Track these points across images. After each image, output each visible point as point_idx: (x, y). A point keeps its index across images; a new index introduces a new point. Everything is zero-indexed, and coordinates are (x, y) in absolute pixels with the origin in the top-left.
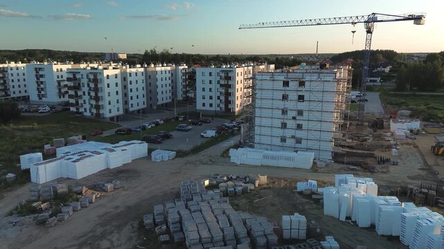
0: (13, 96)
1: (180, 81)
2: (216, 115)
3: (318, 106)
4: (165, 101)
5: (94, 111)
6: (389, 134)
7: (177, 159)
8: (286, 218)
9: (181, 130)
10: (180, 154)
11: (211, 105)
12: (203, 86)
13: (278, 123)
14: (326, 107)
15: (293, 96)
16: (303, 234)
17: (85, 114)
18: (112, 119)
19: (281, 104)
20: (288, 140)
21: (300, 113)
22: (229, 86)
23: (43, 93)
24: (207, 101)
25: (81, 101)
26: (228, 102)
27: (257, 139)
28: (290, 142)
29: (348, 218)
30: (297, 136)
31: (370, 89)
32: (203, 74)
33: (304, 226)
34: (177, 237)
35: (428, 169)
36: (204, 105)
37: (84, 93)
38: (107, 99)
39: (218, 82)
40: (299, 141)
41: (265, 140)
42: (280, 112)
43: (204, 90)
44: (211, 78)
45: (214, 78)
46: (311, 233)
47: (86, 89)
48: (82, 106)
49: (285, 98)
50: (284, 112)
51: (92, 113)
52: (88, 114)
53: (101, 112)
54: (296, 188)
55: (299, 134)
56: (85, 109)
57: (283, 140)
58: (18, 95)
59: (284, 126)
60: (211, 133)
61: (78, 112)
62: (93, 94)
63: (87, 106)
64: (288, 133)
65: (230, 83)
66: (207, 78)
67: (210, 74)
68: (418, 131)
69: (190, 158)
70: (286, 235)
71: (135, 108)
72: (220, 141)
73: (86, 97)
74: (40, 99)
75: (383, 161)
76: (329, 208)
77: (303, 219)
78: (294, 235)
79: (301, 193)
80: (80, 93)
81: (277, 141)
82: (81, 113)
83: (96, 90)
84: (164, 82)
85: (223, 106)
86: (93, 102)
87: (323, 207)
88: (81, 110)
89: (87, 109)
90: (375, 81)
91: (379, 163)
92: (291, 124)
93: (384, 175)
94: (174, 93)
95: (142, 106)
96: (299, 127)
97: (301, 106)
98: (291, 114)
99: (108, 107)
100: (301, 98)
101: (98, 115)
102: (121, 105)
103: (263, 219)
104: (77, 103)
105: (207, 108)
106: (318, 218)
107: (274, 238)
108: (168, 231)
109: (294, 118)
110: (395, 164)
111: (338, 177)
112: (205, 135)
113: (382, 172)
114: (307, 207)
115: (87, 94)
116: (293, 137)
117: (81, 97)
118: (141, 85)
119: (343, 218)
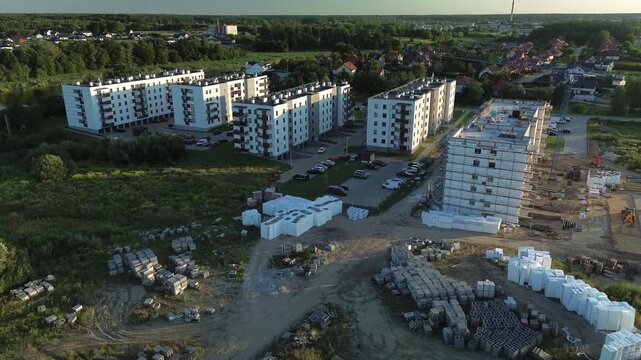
0: (150, 116)
1: (341, 103)
2: (389, 153)
3: (508, 174)
4: (326, 130)
5: (262, 149)
6: (583, 190)
7: (371, 218)
8: (480, 283)
9: (359, 178)
10: (373, 212)
11: (383, 141)
12: (376, 119)
13: (468, 187)
14: (516, 175)
15: (484, 163)
16: (492, 295)
17: (251, 151)
18: (279, 157)
19: (472, 170)
20: (477, 204)
21: (491, 179)
22: (407, 122)
23: (190, 117)
24: (380, 137)
25: (247, 138)
26: (403, 139)
27: (446, 199)
28: (478, 205)
29: (525, 283)
30: (486, 200)
31: (576, 110)
32: (376, 107)
33: (493, 290)
34: (404, 292)
35: (609, 237)
36: (375, 140)
37: (251, 129)
38: (276, 136)
39: (393, 116)
40: (487, 204)
41: (453, 201)
42: (471, 177)
43: (376, 124)
44: (385, 111)
45: (389, 112)
46: (497, 294)
47: (253, 126)
48: (248, 143)
49: (476, 164)
50: (474, 177)
51: (260, 151)
52: (254, 151)
53: (269, 150)
54: (485, 255)
55: (488, 198)
56: (252, 147)
57: (472, 202)
58: (155, 114)
59: (473, 189)
60: (393, 184)
61: (243, 149)
62: (261, 131)
63: (254, 143)
64: (478, 196)
65: (407, 117)
66: (381, 111)
67: (385, 107)
68: (617, 186)
69: (383, 216)
70: (480, 294)
71: (299, 142)
72: (405, 196)
73: (254, 134)
74: (187, 124)
75: (568, 227)
76: (512, 276)
77: (493, 284)
78: (486, 295)
79: (489, 260)
80: (246, 129)
81: (466, 203)
82: (247, 150)
83: (265, 127)
84: (325, 109)
85: (397, 143)
86: (261, 140)
87: (507, 273)
88: (247, 147)
89: (254, 146)
90: (588, 93)
91: (564, 228)
92: (480, 188)
93: (565, 243)
94: (335, 119)
95: (305, 139)
96: (489, 192)
97: (492, 172)
98: (481, 179)
99: (276, 145)
100: (492, 165)
101: (267, 154)
102: (287, 142)
103: (463, 283)
104: (243, 138)
105: (379, 144)
106: (503, 283)
107: (472, 296)
108: (396, 288)
109: (484, 183)
110: (579, 231)
111: (521, 249)
112: (387, 186)
113: (565, 240)
114: (495, 273)
115: (254, 130)
116: (482, 201)
117: (247, 133)
118: (305, 115)
119: (521, 283)
